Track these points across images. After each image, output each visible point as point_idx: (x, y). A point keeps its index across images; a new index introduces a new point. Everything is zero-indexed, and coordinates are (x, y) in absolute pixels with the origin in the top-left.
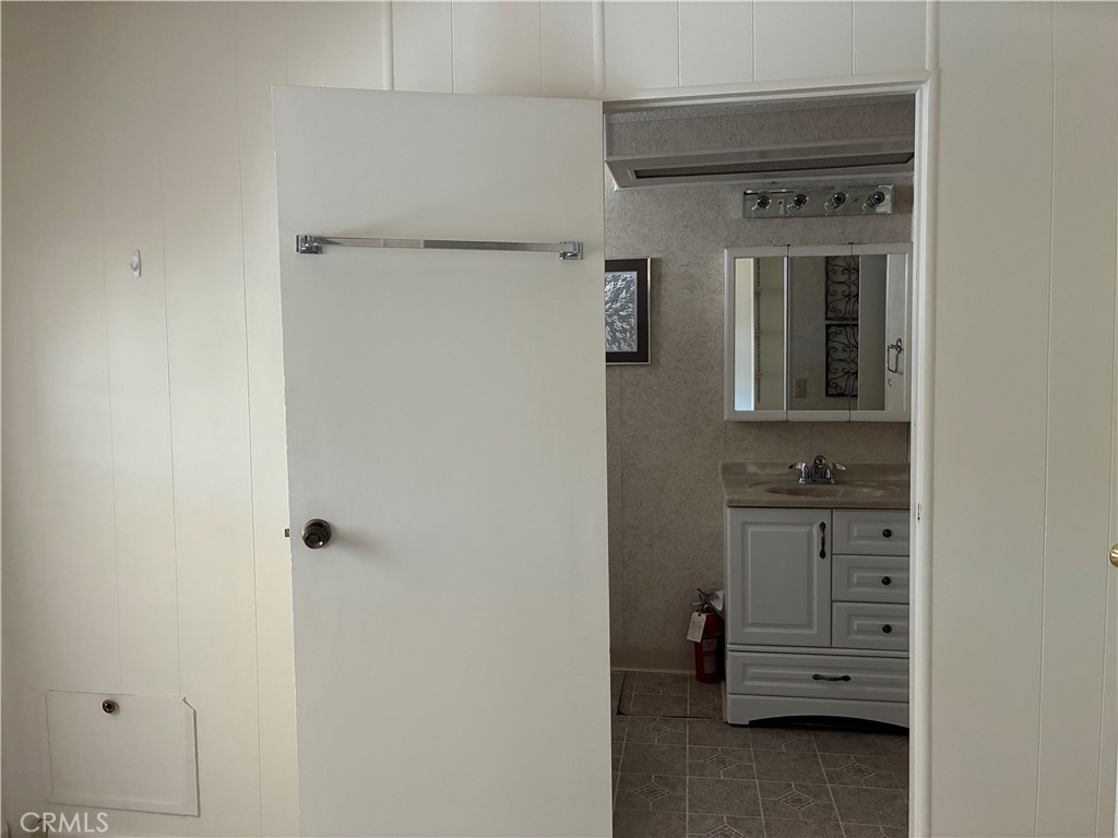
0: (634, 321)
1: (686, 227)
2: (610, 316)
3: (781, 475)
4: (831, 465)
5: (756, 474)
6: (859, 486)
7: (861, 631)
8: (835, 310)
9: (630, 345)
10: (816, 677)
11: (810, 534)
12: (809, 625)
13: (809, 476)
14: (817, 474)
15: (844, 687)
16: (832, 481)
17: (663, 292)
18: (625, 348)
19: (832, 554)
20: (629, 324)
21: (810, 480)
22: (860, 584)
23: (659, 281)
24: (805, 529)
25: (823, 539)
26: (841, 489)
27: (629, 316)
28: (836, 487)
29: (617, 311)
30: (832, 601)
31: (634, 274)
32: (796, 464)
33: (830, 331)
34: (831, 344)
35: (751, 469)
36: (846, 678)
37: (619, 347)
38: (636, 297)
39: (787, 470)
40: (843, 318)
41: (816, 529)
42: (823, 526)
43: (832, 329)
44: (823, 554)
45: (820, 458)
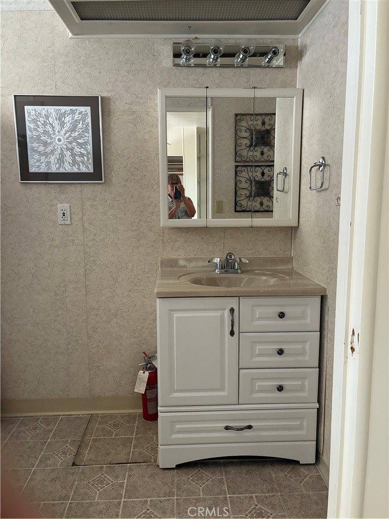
0: (90, 147)
1: (129, 72)
2: (70, 143)
3: (202, 267)
4: (238, 259)
5: (185, 266)
6: (258, 274)
7: (262, 390)
8: (241, 156)
9: (87, 167)
10: (227, 428)
11: (222, 317)
12: (222, 389)
13: (222, 267)
14: (228, 265)
15: (247, 433)
16: (239, 271)
17: (112, 125)
18: (84, 169)
19: (239, 332)
20: (86, 149)
21: (223, 270)
22: (260, 355)
23: (109, 115)
24: (218, 314)
25: (232, 321)
26: (245, 277)
27: (86, 143)
28: (242, 276)
29: (75, 139)
30: (239, 369)
31: (88, 109)
32: (213, 259)
33: (238, 169)
34: (238, 178)
35: (182, 263)
36: (250, 427)
37: (79, 169)
38: (90, 128)
39: (207, 263)
40: (245, 161)
41: (227, 313)
42: (232, 310)
43: (239, 168)
44: (232, 333)
45: (230, 254)
